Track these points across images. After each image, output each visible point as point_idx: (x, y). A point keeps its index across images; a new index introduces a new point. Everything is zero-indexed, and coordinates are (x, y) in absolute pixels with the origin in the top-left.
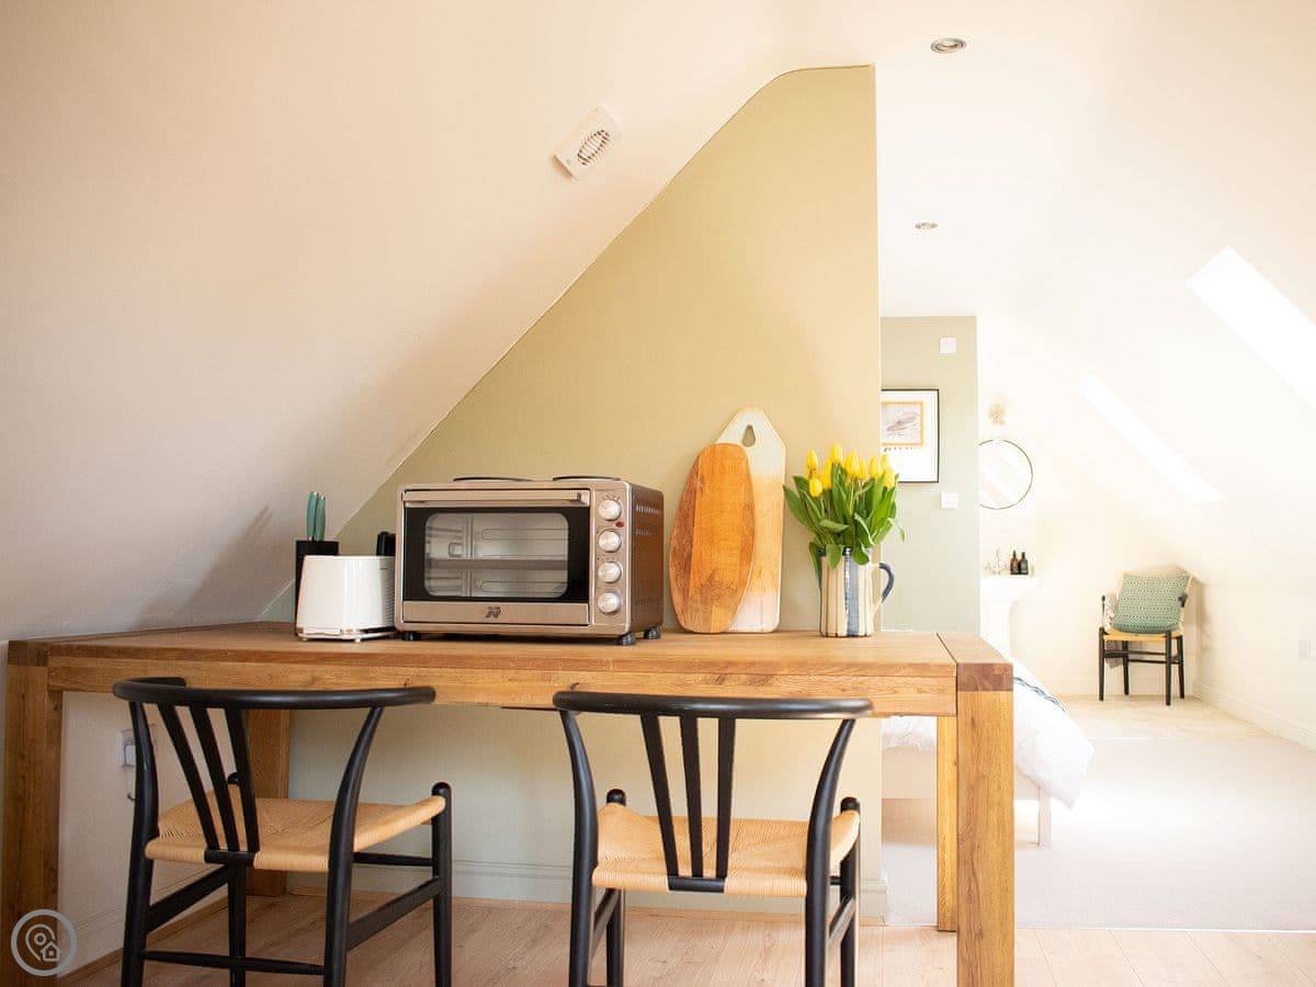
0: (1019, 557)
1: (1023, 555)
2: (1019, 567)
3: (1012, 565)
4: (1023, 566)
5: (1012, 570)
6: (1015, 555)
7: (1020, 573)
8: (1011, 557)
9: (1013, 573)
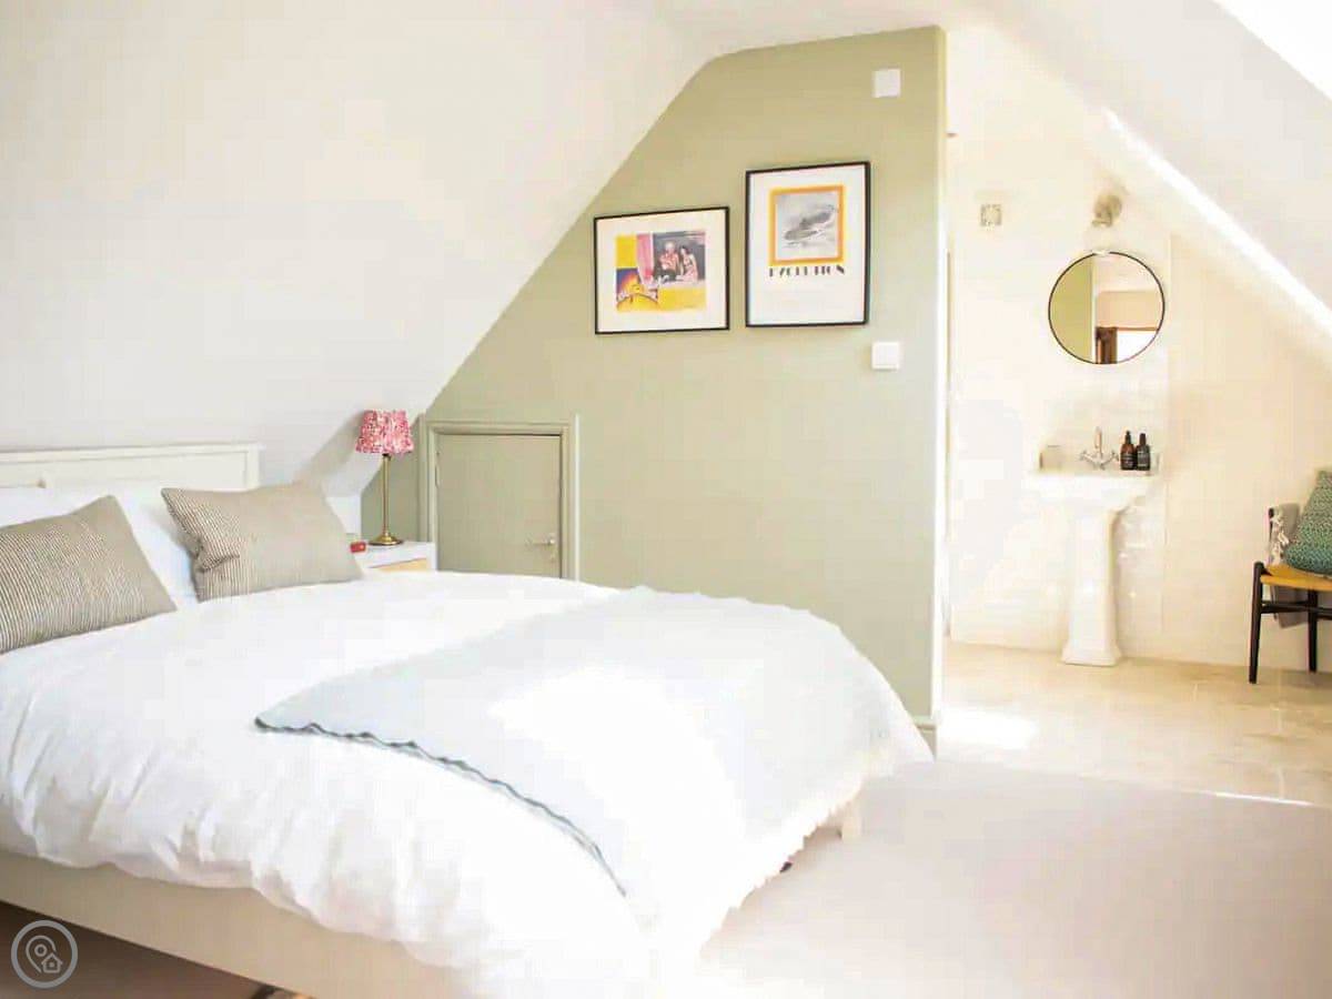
0: (1136, 441)
1: (1143, 437)
2: (1135, 457)
3: (1122, 453)
4: (1141, 455)
5: (1123, 461)
6: (1128, 437)
7: (1135, 467)
8: (1123, 441)
9: (1124, 468)
